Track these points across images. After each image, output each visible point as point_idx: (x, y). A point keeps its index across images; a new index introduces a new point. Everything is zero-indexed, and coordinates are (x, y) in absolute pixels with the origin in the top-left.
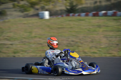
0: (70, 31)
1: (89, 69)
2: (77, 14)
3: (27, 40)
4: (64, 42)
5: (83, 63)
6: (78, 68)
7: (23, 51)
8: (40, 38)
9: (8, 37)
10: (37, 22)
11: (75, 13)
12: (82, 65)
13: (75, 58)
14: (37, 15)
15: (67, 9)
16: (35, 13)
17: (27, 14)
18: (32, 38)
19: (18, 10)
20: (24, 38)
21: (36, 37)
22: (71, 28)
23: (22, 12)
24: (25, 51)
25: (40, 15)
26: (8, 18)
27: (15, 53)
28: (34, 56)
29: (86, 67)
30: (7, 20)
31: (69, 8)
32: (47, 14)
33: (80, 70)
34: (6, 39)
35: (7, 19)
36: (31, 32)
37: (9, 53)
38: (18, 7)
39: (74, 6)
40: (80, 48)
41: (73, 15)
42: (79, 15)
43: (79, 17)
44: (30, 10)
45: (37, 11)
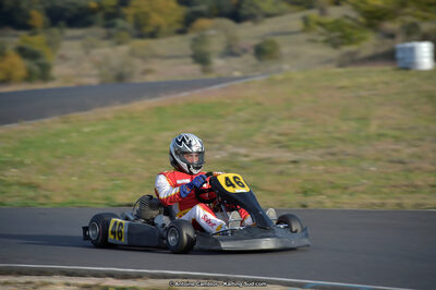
3: (350, 149)
7: (334, 186)
8: (397, 139)
9: (280, 135)
10: (387, 83)
14: (390, 57)
17: (351, 54)
18: (368, 138)
19: (323, 38)
20: (341, 139)
21: (381, 135)
23: (335, 46)
24: (344, 188)
25: (399, 55)
26: (286, 66)
27: (305, 193)
28: (374, 204)
30: (279, 77)
32: (424, 53)
34: (277, 142)
35: (280, 71)
36: (364, 119)
37: (284, 194)
38: (319, 29)
44: (361, 39)
45: (389, 41)
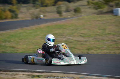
3: (101, 37)
7: (96, 48)
8: (114, 35)
9: (82, 33)
10: (111, 19)
14: (112, 12)
17: (101, 11)
18: (106, 35)
19: (93, 7)
20: (98, 35)
21: (109, 34)
23: (96, 9)
24: (99, 48)
25: (114, 12)
26: (83, 15)
27: (88, 49)
28: (107, 53)
30: (81, 18)
34: (80, 36)
35: (81, 16)
36: (104, 29)
37: (83, 50)
38: (92, 4)
44: (104, 7)
45: (111, 8)
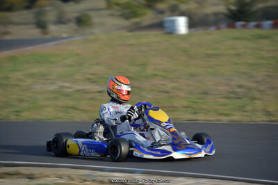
0: (236, 64)
1: (187, 147)
2: (253, 24)
4: (220, 88)
5: (176, 135)
6: (164, 145)
8: (164, 78)
9: (93, 74)
11: (248, 21)
12: (173, 139)
13: (159, 123)
14: (160, 26)
15: (230, 11)
16: (157, 21)
17: (137, 23)
18: (146, 77)
19: (119, 13)
21: (155, 75)
22: (238, 55)
23: (127, 17)
25: (167, 25)
26: (96, 31)
29: (181, 142)
30: (91, 37)
31: (233, 8)
32: (182, 24)
33: (168, 148)
34: (89, 79)
35: (92, 34)
36: (144, 65)
38: (117, 7)
39: (246, 4)
40: (256, 102)
41: (244, 26)
42: (258, 26)
43: (258, 31)
44: (143, 14)
45: (160, 16)
